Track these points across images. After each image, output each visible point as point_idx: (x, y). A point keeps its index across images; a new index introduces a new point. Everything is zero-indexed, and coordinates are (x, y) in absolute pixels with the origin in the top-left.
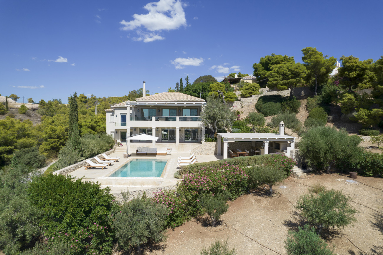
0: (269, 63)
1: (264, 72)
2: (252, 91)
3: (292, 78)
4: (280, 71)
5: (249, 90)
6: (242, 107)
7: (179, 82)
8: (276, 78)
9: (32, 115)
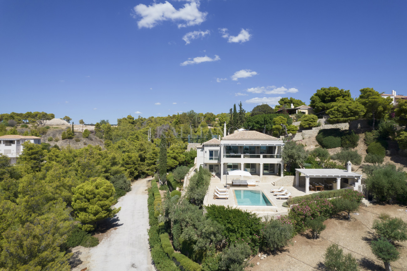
0: (326, 96)
1: (322, 104)
3: (351, 116)
4: (340, 109)
5: (308, 121)
6: (303, 139)
7: (233, 108)
8: (336, 115)
9: (93, 139)
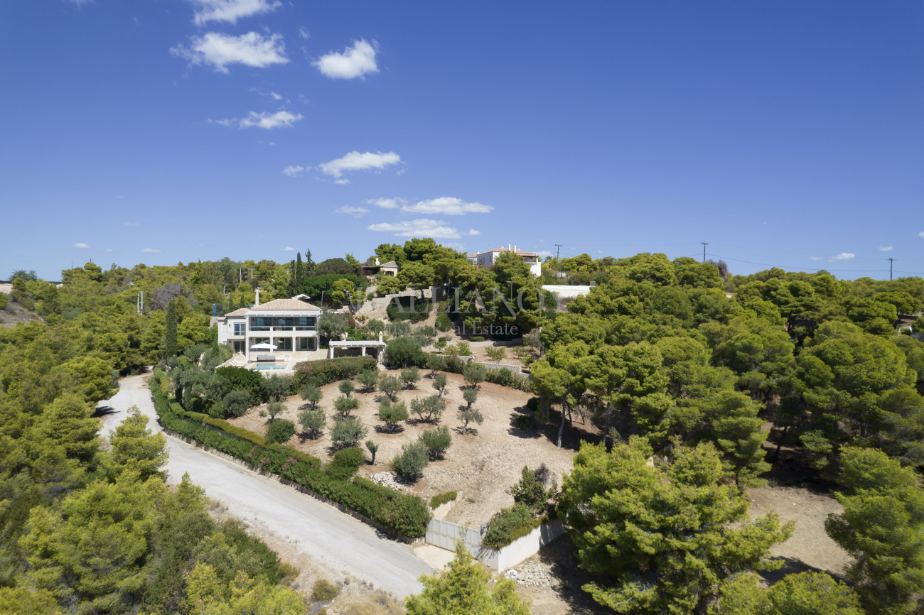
1: (406, 262)
2: (390, 288)
5: (386, 286)
6: (374, 309)
7: (296, 259)
